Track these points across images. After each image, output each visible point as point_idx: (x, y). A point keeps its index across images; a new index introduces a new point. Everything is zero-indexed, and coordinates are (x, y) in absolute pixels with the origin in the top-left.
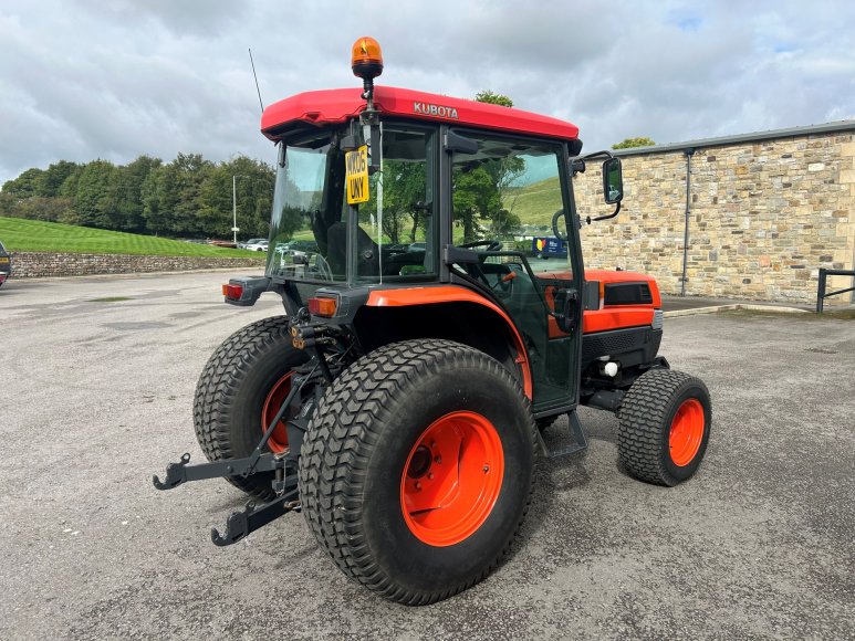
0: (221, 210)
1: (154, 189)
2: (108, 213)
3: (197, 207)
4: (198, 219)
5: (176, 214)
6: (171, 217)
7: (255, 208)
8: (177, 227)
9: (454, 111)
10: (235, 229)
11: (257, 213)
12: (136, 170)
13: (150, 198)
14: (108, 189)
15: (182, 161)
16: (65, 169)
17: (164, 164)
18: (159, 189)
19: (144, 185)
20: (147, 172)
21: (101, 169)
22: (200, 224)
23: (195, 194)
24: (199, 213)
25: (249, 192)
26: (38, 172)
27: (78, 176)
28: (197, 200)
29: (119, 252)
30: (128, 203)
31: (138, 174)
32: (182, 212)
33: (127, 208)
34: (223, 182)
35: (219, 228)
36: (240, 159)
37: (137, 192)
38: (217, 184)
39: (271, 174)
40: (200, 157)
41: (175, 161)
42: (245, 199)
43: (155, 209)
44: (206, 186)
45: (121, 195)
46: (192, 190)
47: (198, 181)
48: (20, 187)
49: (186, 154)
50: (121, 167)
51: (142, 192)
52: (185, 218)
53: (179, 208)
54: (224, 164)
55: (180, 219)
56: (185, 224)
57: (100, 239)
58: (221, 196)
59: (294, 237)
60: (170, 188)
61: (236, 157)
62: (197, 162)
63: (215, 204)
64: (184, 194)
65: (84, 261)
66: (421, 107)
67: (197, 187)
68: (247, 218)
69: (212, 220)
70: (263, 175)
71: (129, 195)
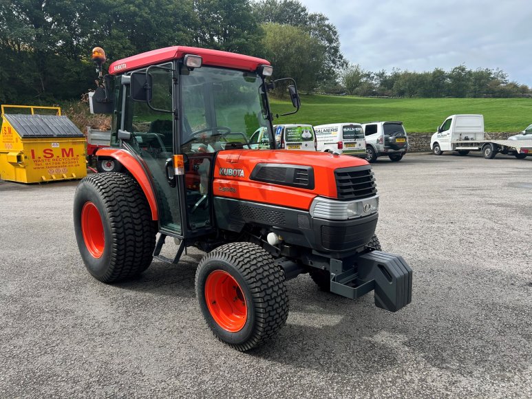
9: (125, 64)
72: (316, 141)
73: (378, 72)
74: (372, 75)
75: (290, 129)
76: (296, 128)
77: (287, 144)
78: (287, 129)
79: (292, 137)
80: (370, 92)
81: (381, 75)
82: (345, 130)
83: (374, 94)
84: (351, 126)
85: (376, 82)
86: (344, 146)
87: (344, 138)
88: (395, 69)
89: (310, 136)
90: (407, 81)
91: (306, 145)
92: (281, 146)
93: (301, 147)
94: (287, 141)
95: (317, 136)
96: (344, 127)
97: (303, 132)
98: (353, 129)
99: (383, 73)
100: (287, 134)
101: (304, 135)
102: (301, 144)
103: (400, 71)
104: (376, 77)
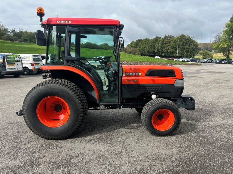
0: (175, 50)
1: (158, 45)
2: (147, 52)
3: (169, 49)
4: (168, 52)
5: (163, 51)
6: (162, 52)
7: (184, 49)
8: (163, 55)
9: (70, 21)
10: (177, 55)
11: (185, 50)
12: (154, 40)
13: (157, 47)
14: (148, 45)
15: (166, 37)
16: (139, 41)
17: (162, 38)
18: (159, 45)
19: (156, 44)
20: (157, 40)
21: (147, 40)
22: (169, 54)
23: (168, 46)
24: (169, 51)
25: (183, 44)
26: (134, 42)
27: (142, 42)
28: (169, 47)
29: (138, 61)
30: (152, 49)
31: (155, 41)
32: (165, 50)
33: (152, 50)
34: (176, 42)
35: (174, 55)
36: (182, 35)
37: (154, 46)
38: (174, 43)
39: (190, 39)
40: (171, 35)
41: (164, 37)
42: (182, 46)
43: (158, 50)
44: (171, 44)
45: (150, 47)
46: (167, 45)
47: (170, 42)
48: (130, 46)
49: (167, 35)
50: (152, 39)
51: (155, 46)
52: (165, 52)
53: (164, 49)
54: (177, 37)
55: (164, 52)
56: (165, 54)
57: (136, 58)
58: (175, 46)
59: (195, 57)
60: (162, 44)
61: (181, 35)
62: (170, 37)
63: (173, 48)
64: (165, 46)
65: (129, 63)
66: (59, 22)
67: (169, 44)
68: (182, 52)
69: (172, 52)
70: (188, 39)
71: (153, 47)
72: (22, 62)
73: (11, 29)
74: (9, 30)
75: (8, 56)
76: (11, 56)
77: (8, 64)
78: (6, 56)
79: (10, 60)
80: (9, 39)
81: (13, 31)
82: (34, 57)
83: (11, 40)
84: (36, 56)
85: (11, 34)
86: (34, 65)
87: (34, 61)
88: (21, 29)
89: (19, 60)
90: (29, 35)
91: (18, 64)
92: (4, 64)
93: (15, 65)
94: (7, 62)
95: (22, 60)
96: (33, 56)
97: (15, 58)
98: (37, 57)
99: (15, 30)
100: (7, 58)
101: (16, 59)
102: (15, 64)
103: (23, 30)
104: (11, 32)
